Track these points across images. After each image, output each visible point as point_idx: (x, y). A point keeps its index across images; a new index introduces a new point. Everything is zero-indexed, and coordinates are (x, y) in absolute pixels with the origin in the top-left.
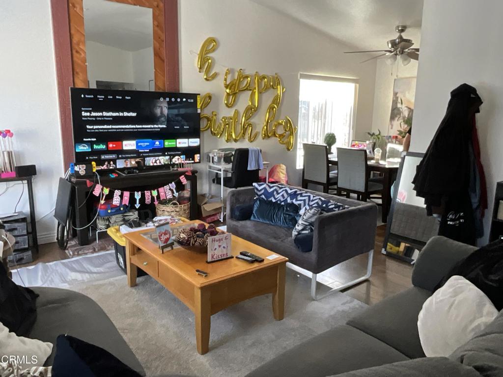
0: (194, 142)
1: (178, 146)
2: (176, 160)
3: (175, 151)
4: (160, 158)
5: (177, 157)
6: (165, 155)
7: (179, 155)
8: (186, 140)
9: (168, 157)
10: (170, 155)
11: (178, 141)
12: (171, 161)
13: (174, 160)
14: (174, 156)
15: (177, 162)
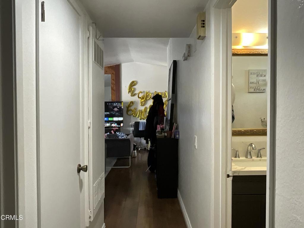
0: (121, 119)
1: (114, 120)
2: (113, 125)
3: (113, 122)
4: (107, 124)
5: (113, 124)
6: (109, 123)
7: (114, 123)
8: (117, 118)
9: (110, 124)
10: (111, 123)
11: (114, 118)
12: (111, 125)
13: (112, 125)
14: (112, 124)
15: (113, 126)
